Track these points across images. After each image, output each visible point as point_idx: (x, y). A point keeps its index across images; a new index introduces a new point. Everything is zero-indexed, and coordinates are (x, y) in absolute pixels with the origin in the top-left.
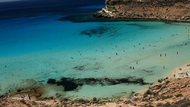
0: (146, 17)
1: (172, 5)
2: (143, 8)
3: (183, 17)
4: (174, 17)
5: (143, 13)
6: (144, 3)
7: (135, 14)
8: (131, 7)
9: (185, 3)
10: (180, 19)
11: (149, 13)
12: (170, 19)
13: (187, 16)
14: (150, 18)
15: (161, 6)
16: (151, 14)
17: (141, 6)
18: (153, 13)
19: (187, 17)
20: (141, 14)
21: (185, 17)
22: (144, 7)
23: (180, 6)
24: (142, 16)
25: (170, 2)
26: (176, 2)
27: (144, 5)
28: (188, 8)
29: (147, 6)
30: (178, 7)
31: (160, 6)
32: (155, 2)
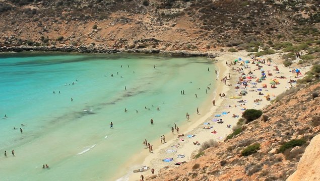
0: (49, 47)
1: (106, 17)
2: (40, 25)
3: (131, 43)
4: (113, 43)
5: (40, 36)
6: (40, 12)
7: (20, 40)
8: (10, 22)
9: (133, 12)
10: (126, 47)
11: (53, 35)
12: (104, 48)
13: (139, 41)
14: (57, 47)
15: (80, 20)
16: (61, 39)
17: (35, 21)
18: (64, 36)
19: (140, 43)
20: (36, 38)
21: (136, 42)
22: (40, 22)
23: (122, 18)
24: (38, 45)
25: (99, 10)
26: (113, 9)
27: (41, 17)
28: (139, 23)
29: (48, 20)
30: (118, 20)
31: (78, 19)
32: (66, 11)
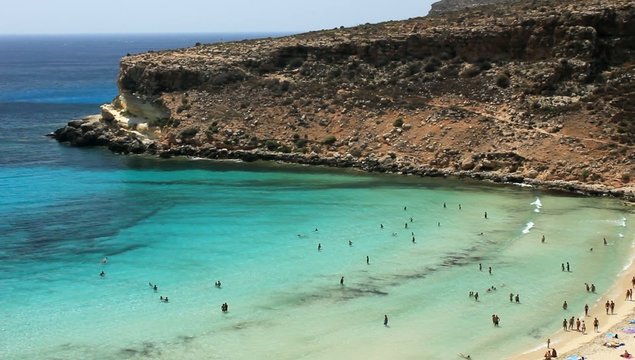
0: (307, 156)
1: (422, 105)
2: (294, 113)
3: (466, 160)
4: (431, 157)
5: (291, 133)
6: (295, 89)
7: (254, 139)
8: (239, 104)
9: (475, 98)
10: (456, 167)
11: (318, 134)
12: (412, 164)
13: (483, 156)
14: (323, 157)
15: (370, 107)
16: (330, 142)
17: (286, 104)
18: (338, 137)
19: (485, 160)
20: (284, 137)
21: (476, 159)
22: (295, 107)
23: (452, 108)
24: (287, 150)
25: (409, 90)
26: (437, 91)
27: (297, 97)
28: (486, 120)
29: (309, 103)
30: (444, 113)
31: (366, 105)
32: (344, 88)
